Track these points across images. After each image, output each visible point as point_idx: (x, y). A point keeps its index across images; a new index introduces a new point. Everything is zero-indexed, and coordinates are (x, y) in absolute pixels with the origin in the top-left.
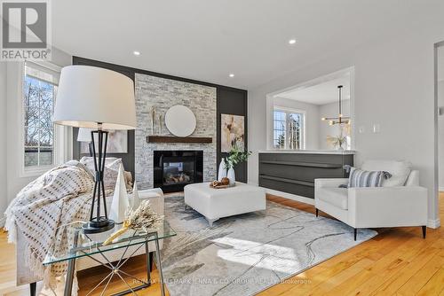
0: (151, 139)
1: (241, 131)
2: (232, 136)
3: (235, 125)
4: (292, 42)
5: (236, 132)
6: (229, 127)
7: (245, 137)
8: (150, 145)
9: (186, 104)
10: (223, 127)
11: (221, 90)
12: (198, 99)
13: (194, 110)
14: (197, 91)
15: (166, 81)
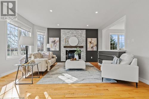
0: (65, 47)
1: (96, 43)
2: (92, 45)
3: (92, 41)
4: (97, 12)
5: (93, 44)
6: (90, 42)
7: (97, 45)
8: (65, 48)
9: (75, 36)
10: (88, 42)
11: (87, 30)
12: (79, 34)
13: (78, 38)
14: (79, 32)
15: (69, 30)
